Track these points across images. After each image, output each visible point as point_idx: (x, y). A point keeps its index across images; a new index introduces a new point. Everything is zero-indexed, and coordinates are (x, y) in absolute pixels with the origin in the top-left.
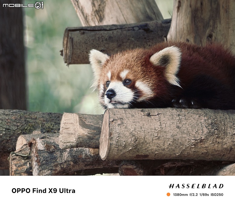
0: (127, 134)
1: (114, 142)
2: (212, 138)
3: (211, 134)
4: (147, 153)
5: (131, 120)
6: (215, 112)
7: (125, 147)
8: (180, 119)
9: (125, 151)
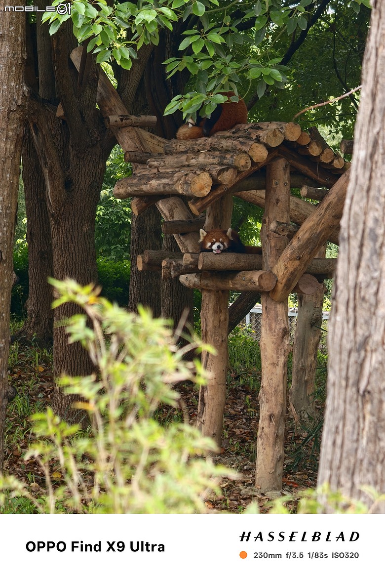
0: (209, 261)
1: (205, 264)
2: (237, 262)
4: (215, 268)
7: (208, 265)
8: (226, 256)
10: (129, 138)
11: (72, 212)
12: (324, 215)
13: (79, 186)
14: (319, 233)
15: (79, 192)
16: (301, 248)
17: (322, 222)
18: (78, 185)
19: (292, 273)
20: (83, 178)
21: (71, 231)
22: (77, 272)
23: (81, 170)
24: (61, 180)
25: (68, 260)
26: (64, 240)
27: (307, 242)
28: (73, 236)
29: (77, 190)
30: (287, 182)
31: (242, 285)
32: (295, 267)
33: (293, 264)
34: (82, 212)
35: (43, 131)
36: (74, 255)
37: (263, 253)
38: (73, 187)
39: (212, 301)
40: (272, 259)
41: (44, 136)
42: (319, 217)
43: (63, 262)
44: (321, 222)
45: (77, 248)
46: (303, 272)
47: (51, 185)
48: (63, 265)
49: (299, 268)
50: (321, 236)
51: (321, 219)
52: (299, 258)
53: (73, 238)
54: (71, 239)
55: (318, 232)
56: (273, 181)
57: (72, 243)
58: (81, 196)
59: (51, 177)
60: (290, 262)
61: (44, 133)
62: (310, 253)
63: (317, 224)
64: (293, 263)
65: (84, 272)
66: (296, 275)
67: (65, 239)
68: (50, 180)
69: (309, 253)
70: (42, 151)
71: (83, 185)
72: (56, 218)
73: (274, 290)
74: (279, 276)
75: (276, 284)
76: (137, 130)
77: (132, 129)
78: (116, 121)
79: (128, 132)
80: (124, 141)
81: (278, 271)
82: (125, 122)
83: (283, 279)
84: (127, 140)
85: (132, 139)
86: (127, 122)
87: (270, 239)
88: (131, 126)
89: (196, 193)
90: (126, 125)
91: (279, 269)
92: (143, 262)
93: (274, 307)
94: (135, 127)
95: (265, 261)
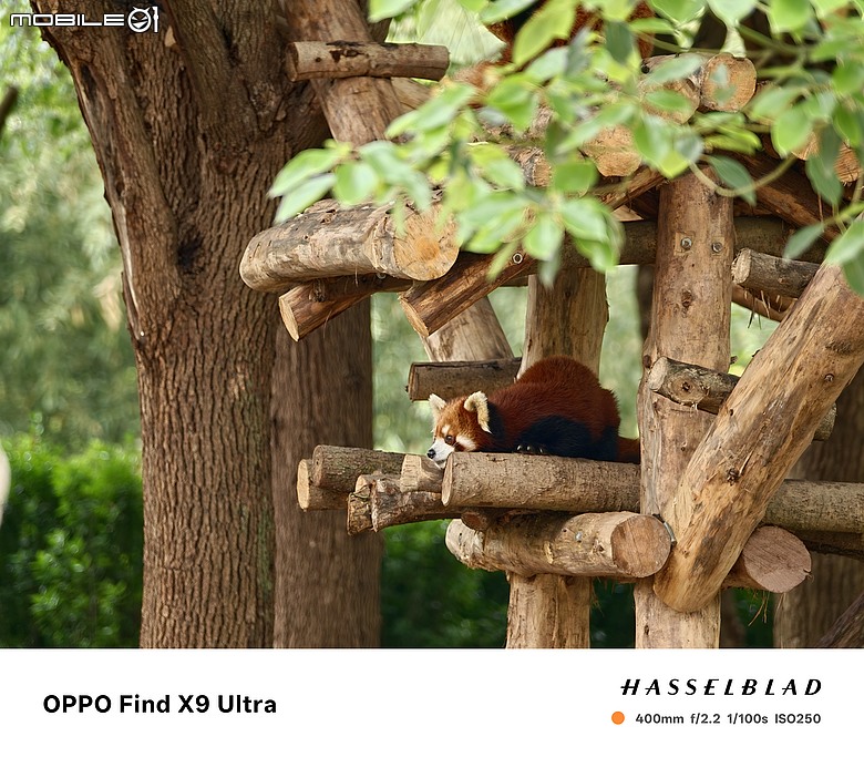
0: (471, 480)
1: (457, 488)
2: (560, 487)
3: (558, 483)
4: (491, 501)
5: (476, 465)
6: (563, 460)
7: (468, 493)
8: (526, 466)
9: (467, 497)
10: (355, 113)
11: (197, 339)
12: (801, 343)
13: (220, 258)
14: (791, 397)
15: (221, 276)
16: (739, 443)
17: (798, 363)
18: (216, 254)
19: (717, 524)
20: (232, 234)
21: (192, 392)
22: (206, 521)
23: (226, 211)
24: (162, 238)
25: (180, 483)
26: (170, 422)
27: (754, 428)
28: (197, 411)
29: (213, 271)
30: (722, 241)
31: (575, 559)
32: (725, 502)
33: (719, 494)
34: (228, 336)
35: (110, 87)
36: (198, 466)
37: (643, 460)
38: (202, 260)
39: (535, 609)
40: (666, 478)
41: (111, 102)
42: (789, 349)
43: (166, 487)
44: (793, 364)
45: (208, 447)
46: (750, 521)
47: (133, 252)
48: (165, 499)
49: (736, 509)
50: (797, 406)
51: (792, 356)
52: (735, 477)
53: (197, 417)
54: (193, 417)
55: (787, 395)
56: (677, 235)
57: (195, 430)
58: (225, 289)
59: (135, 229)
60: (710, 487)
61: (113, 93)
62: (769, 461)
63: (782, 370)
64: (717, 490)
65: (228, 520)
66: (730, 529)
67: (174, 420)
68: (130, 239)
69: (763, 461)
70: (109, 147)
71: (233, 255)
72: (149, 355)
73: (666, 574)
74: (681, 530)
75: (671, 557)
76: (383, 89)
77: (368, 85)
78: (318, 60)
79: (355, 93)
80: (341, 121)
81: (678, 514)
82: (348, 63)
83: (691, 540)
84: (351, 117)
85: (364, 114)
86: (353, 65)
87: (663, 417)
88: (365, 75)
89: (412, 267)
90: (352, 72)
91: (680, 508)
92: (311, 483)
93: (669, 627)
94: (380, 77)
95: (646, 485)
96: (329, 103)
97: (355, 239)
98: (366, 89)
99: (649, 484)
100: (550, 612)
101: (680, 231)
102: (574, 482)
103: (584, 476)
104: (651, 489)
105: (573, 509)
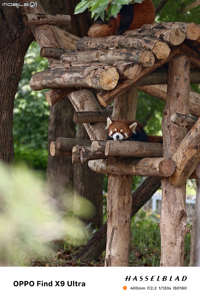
0: (115, 148)
1: (111, 151)
2: (140, 150)
3: (139, 149)
4: (120, 154)
5: (116, 144)
6: (140, 142)
7: (114, 152)
8: (130, 144)
9: (113, 153)
10: (45, 35)
16: (199, 138)
19: (190, 161)
20: (3, 71)
30: (188, 77)
31: (144, 171)
32: (193, 155)
37: (164, 142)
39: (117, 185)
40: (171, 148)
49: (196, 156)
52: (197, 147)
64: (191, 151)
66: (194, 162)
71: (3, 77)
73: (173, 176)
74: (178, 163)
75: (175, 170)
76: (52, 28)
77: (48, 27)
78: (34, 19)
79: (44, 29)
80: (41, 38)
81: (177, 158)
82: (42, 20)
83: (182, 166)
84: (44, 37)
85: (48, 36)
86: (44, 21)
87: (171, 130)
88: (47, 24)
89: (104, 86)
90: (43, 23)
91: (178, 156)
92: (56, 148)
93: (173, 191)
94: (51, 25)
95: (165, 149)
96: (36, 32)
97: (81, 77)
98: (47, 28)
99: (166, 149)
100: (121, 185)
101: (176, 75)
102: (143, 149)
103: (146, 147)
104: (167, 151)
105: (143, 156)
